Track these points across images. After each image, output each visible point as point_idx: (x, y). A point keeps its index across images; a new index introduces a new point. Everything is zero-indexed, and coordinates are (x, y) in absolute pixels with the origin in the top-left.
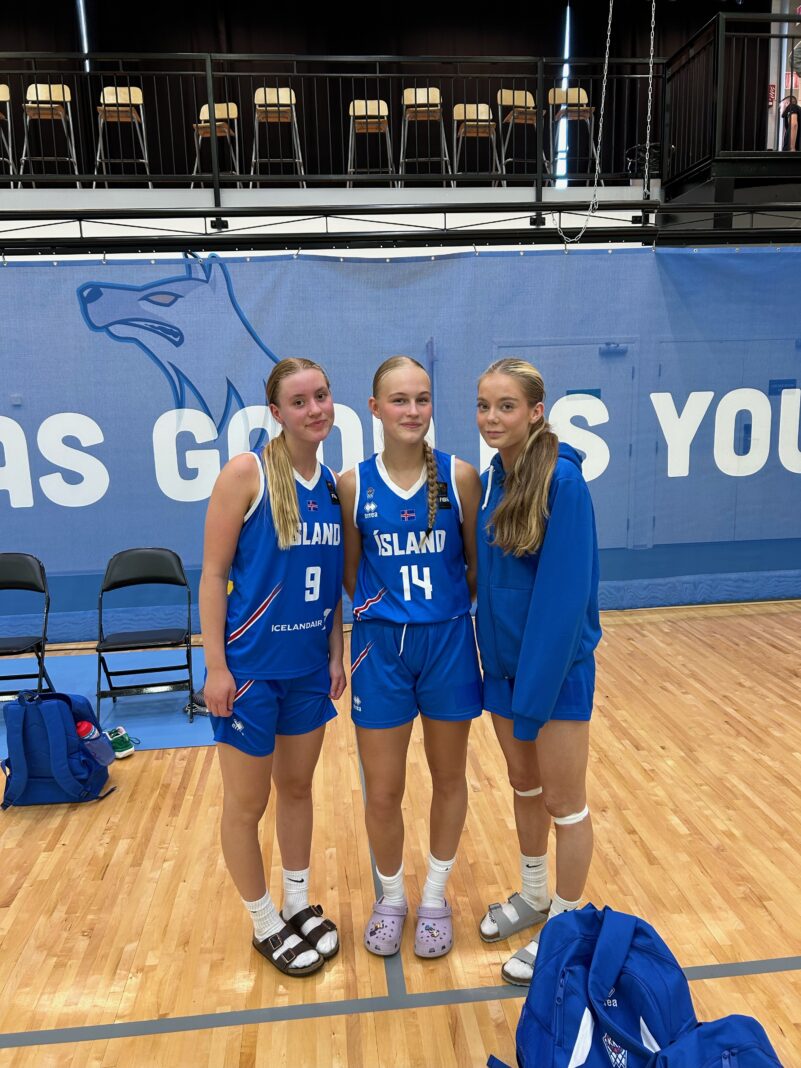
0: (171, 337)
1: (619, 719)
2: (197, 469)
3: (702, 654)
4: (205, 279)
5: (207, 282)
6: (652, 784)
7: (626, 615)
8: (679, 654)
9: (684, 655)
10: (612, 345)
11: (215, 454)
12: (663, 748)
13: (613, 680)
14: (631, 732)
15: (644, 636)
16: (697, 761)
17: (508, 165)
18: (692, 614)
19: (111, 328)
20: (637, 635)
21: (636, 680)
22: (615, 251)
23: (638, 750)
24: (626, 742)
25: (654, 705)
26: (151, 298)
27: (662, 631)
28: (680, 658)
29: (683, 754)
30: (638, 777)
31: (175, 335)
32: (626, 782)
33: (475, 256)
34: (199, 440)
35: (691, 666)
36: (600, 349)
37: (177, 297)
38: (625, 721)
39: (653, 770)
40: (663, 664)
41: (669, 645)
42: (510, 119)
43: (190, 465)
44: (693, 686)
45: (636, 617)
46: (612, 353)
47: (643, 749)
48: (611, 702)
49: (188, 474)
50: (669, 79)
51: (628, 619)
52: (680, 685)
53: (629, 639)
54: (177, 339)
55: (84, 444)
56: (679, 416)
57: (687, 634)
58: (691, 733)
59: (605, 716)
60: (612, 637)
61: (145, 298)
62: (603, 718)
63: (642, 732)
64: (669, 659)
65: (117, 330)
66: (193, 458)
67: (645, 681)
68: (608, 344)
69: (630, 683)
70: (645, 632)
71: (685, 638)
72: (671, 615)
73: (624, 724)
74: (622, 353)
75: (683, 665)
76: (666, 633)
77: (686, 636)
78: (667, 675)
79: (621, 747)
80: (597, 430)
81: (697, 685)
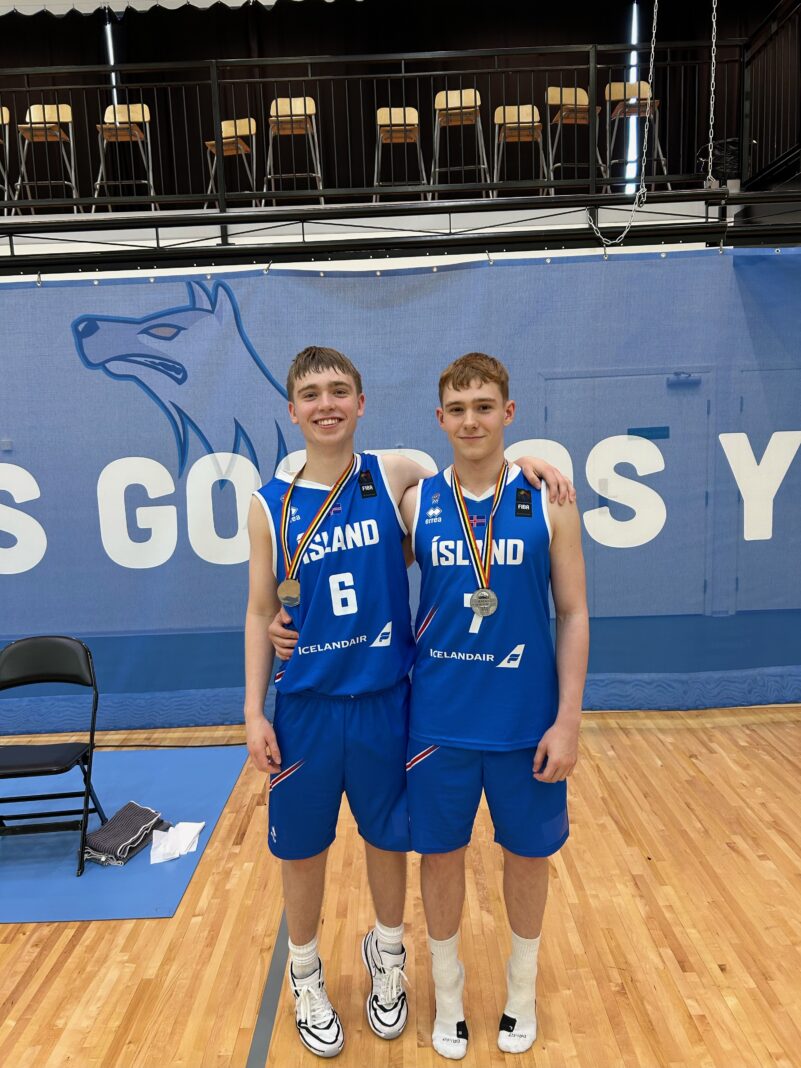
0: (173, 373)
1: (661, 903)
2: (150, 530)
3: (790, 786)
4: (210, 308)
5: (212, 312)
6: (700, 1049)
7: (690, 717)
8: (757, 783)
9: (766, 789)
10: (683, 375)
11: (171, 511)
12: (722, 968)
13: (661, 827)
14: (677, 930)
15: (712, 751)
16: (773, 1002)
17: (557, 171)
18: (779, 717)
19: (107, 365)
20: (704, 751)
21: (693, 828)
22: (670, 255)
23: (684, 971)
24: (668, 953)
25: (715, 877)
26: (151, 331)
27: (736, 744)
28: (759, 791)
29: (752, 985)
30: (679, 1032)
31: (176, 371)
32: (658, 1042)
33: (490, 265)
34: (152, 494)
35: (773, 806)
36: (668, 379)
37: (180, 329)
38: (670, 907)
39: (702, 1017)
40: (735, 802)
41: (746, 767)
42: (557, 118)
43: (141, 525)
44: (774, 844)
45: (704, 720)
46: (683, 384)
47: (692, 970)
48: (653, 868)
49: (140, 535)
50: (749, 63)
51: (692, 723)
52: (756, 841)
53: (691, 757)
54: (180, 377)
55: (18, 500)
56: (758, 463)
57: (771, 750)
58: (768, 940)
59: (641, 896)
60: (669, 751)
61: (145, 331)
62: (638, 899)
63: (692, 932)
64: (742, 791)
65: (113, 366)
66: (145, 516)
67: (706, 831)
68: (677, 374)
69: (684, 833)
70: (714, 746)
71: (767, 758)
72: (751, 718)
73: (668, 915)
74: (696, 384)
75: (763, 804)
76: (743, 749)
77: (769, 753)
78: (738, 823)
79: (657, 960)
80: (649, 481)
81: (782, 844)
